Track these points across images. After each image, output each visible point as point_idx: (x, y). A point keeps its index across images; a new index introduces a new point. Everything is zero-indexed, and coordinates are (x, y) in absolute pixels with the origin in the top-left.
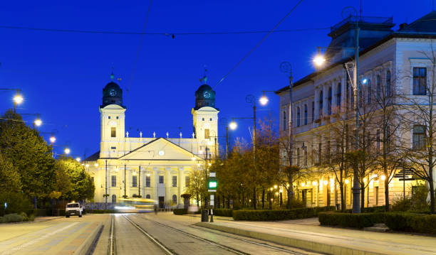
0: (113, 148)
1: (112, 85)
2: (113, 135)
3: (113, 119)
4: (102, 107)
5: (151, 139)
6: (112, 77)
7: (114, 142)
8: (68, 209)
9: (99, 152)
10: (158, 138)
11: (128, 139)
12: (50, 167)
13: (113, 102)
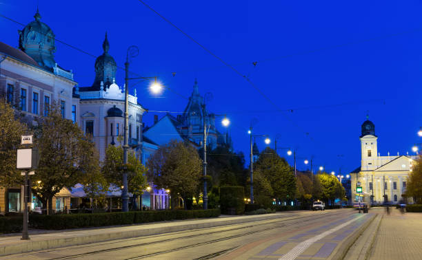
0: (370, 164)
1: (368, 122)
2: (370, 155)
3: (369, 145)
4: (361, 137)
5: (395, 157)
6: (367, 117)
7: (370, 160)
8: (315, 205)
9: (361, 167)
10: (401, 155)
11: (380, 157)
12: (291, 180)
13: (368, 134)
